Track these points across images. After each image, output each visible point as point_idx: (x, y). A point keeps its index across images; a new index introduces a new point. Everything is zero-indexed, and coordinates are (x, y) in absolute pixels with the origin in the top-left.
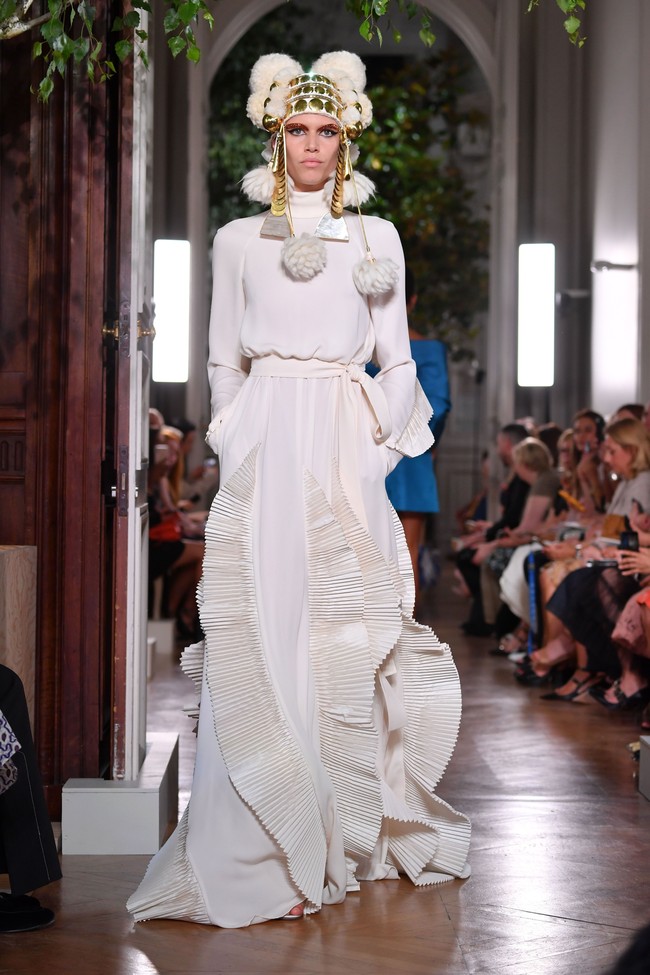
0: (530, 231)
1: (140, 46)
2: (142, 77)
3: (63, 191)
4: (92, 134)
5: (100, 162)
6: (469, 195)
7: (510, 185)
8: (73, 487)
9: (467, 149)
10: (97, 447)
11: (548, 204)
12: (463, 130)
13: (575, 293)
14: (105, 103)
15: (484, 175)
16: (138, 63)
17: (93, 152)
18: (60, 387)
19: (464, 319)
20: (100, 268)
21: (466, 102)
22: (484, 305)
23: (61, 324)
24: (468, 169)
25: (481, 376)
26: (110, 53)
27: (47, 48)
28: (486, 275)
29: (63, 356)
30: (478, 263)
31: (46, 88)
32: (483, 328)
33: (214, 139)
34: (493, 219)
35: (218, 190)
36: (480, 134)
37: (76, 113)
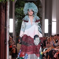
0: (46, 18)
4: (4, 8)
5: (4, 11)
6: (40, 14)
9: (40, 10)
12: (39, 8)
13: (50, 24)
14: (5, 5)
15: (41, 13)
16: (8, 2)
17: (4, 10)
20: (4, 21)
21: (40, 6)
23: (1, 27)
29: (1, 30)
33: (15, 9)
34: (42, 17)
35: (16, 14)
36: (41, 9)
37: (2, 6)
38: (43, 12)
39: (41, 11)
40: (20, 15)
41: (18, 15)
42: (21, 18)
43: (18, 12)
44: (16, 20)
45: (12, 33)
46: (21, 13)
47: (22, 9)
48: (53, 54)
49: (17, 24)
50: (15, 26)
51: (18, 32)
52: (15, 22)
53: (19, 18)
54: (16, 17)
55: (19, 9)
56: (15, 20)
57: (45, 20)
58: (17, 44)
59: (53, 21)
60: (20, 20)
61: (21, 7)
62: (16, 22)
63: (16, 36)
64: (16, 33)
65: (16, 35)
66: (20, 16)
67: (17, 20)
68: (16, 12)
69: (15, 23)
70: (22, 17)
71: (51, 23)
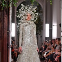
0: (46, 23)
1: (11, 5)
2: (11, 8)
3: (4, 18)
5: (7, 16)
6: (41, 19)
8: (4, 46)
10: (7, 42)
11: (48, 20)
12: (40, 13)
13: (51, 28)
14: (7, 10)
17: (6, 15)
18: (3, 37)
19: (40, 31)
20: (7, 26)
22: (42, 29)
23: (3, 31)
24: (41, 17)
25: (42, 36)
26: (8, 6)
27: (3, 5)
28: (42, 27)
29: (3, 34)
30: (42, 26)
31: (2, 9)
32: (42, 32)
34: (43, 21)
37: (5, 11)
38: (44, 17)
45: (14, 37)
48: (54, 57)
50: (17, 30)
52: (17, 26)
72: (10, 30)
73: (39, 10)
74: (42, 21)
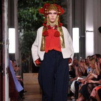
7: (71, 18)
11: (77, 21)
13: (82, 36)
15: (66, 16)
21: (63, 3)
33: (19, 11)
35: (20, 20)
36: (65, 9)
38: (69, 15)
39: (65, 13)
40: (27, 21)
41: (24, 22)
42: (29, 26)
43: (24, 16)
44: (21, 31)
45: (14, 54)
46: (30, 18)
47: (30, 11)
48: (89, 90)
49: (22, 38)
50: (19, 41)
51: (24, 52)
52: (19, 33)
53: (26, 28)
54: (20, 25)
55: (25, 11)
56: (19, 31)
57: (74, 29)
58: (24, 74)
59: (87, 31)
60: (27, 31)
61: (30, 7)
62: (21, 34)
63: (21, 60)
64: (22, 54)
65: (21, 58)
66: (28, 23)
67: (23, 30)
68: (20, 16)
69: (19, 36)
70: (31, 25)
71: (84, 34)
72: (6, 41)
73: (60, 3)
74: (66, 23)
